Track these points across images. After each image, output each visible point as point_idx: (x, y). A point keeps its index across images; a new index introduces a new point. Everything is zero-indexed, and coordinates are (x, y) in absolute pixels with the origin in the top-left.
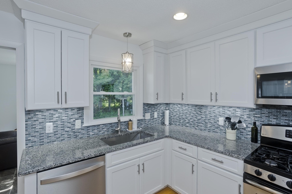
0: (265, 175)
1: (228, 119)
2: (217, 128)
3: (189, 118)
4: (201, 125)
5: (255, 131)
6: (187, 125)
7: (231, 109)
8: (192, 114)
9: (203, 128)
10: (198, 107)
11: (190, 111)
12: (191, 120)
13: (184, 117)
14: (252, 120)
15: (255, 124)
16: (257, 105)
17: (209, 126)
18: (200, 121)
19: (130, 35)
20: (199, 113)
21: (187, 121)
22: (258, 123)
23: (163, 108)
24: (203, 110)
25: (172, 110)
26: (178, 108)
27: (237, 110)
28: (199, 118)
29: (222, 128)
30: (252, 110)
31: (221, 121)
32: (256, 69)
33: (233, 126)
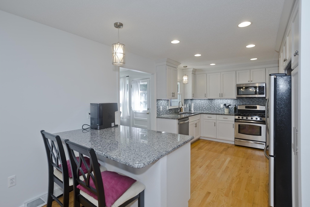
0: (241, 117)
1: (225, 105)
2: (220, 109)
3: (205, 106)
4: (212, 109)
5: (236, 108)
6: (204, 110)
7: (226, 100)
8: (207, 104)
9: (213, 110)
10: (210, 100)
11: (206, 103)
12: (207, 107)
13: (202, 106)
14: (235, 104)
15: (235, 105)
16: (237, 97)
17: (216, 109)
18: (211, 107)
19: (186, 67)
20: (211, 103)
21: (204, 108)
22: (236, 105)
23: (189, 102)
24: (213, 102)
25: (194, 103)
26: (198, 102)
27: (229, 100)
28: (211, 106)
29: (222, 109)
30: (235, 99)
31: (222, 106)
32: (237, 85)
33: (228, 107)
